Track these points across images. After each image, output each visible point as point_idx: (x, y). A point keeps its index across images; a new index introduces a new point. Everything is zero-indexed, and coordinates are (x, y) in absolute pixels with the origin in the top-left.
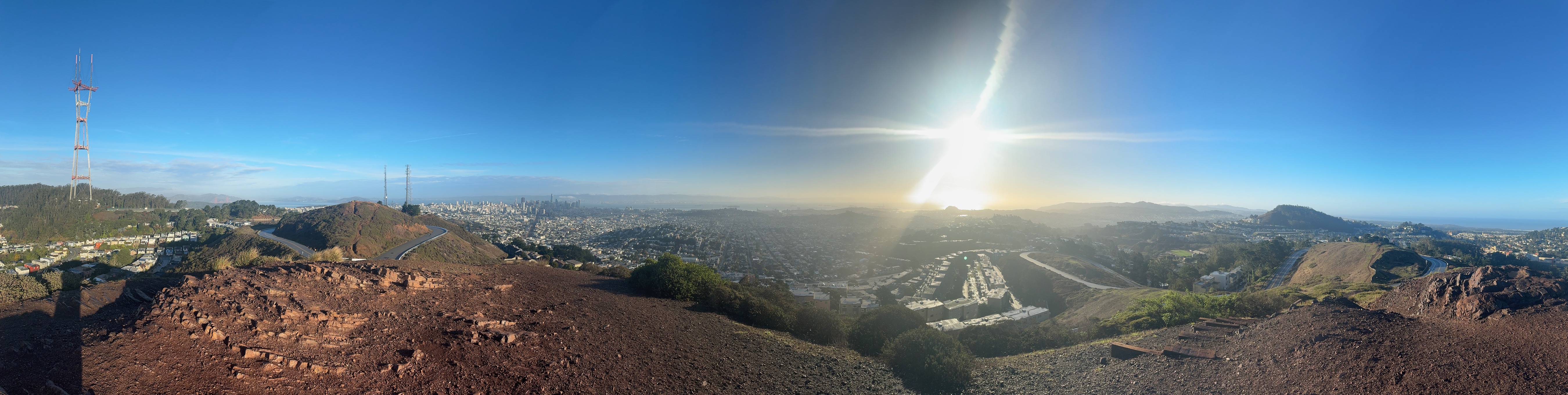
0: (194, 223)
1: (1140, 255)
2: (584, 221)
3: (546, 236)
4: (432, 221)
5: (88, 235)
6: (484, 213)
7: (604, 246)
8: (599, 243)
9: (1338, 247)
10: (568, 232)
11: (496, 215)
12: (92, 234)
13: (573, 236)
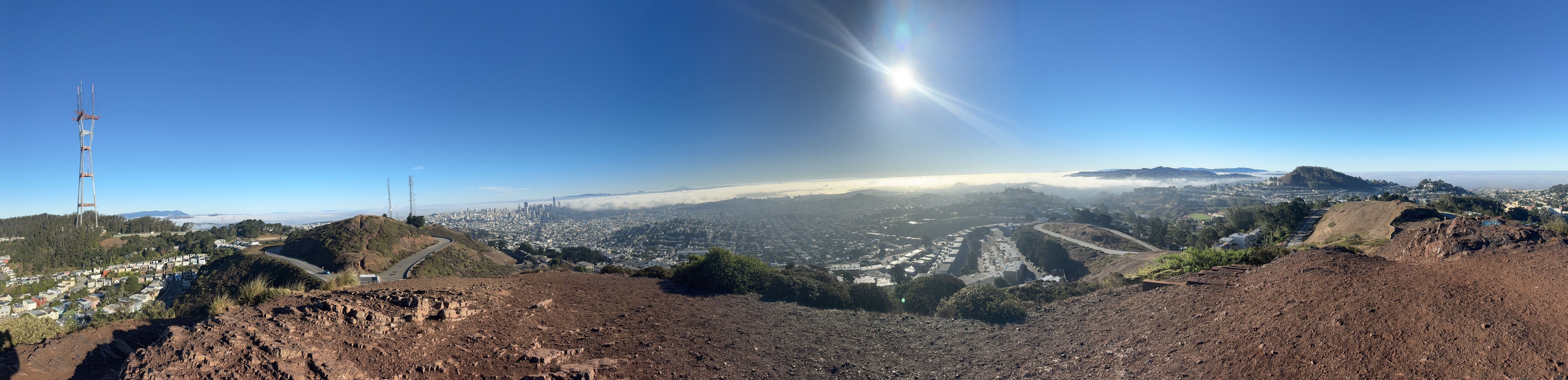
0: (202, 246)
1: (1158, 219)
2: (590, 222)
3: (553, 239)
4: (438, 231)
5: (94, 263)
6: (488, 220)
7: (613, 245)
8: (607, 243)
9: (1357, 206)
10: (575, 234)
11: (501, 221)
12: (99, 262)
13: (580, 238)
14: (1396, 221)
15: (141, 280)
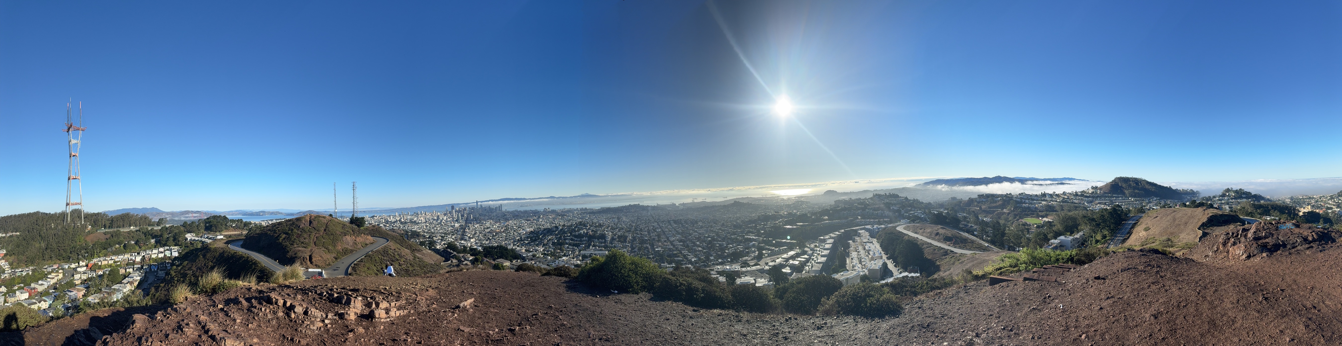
0: (174, 240)
1: (998, 223)
2: (507, 223)
3: (475, 239)
4: (376, 232)
5: (80, 257)
6: (420, 222)
7: (526, 244)
8: (522, 242)
9: (1168, 213)
10: (495, 234)
11: (430, 223)
12: (85, 256)
13: (499, 237)
14: (1203, 226)
15: (122, 271)
